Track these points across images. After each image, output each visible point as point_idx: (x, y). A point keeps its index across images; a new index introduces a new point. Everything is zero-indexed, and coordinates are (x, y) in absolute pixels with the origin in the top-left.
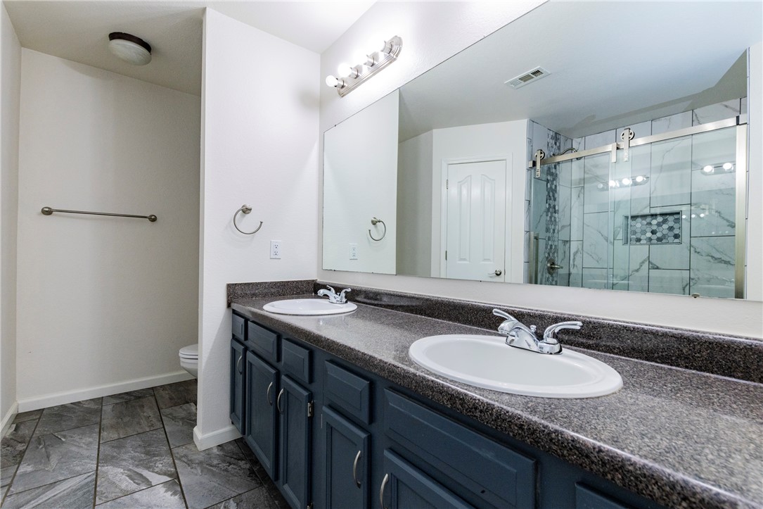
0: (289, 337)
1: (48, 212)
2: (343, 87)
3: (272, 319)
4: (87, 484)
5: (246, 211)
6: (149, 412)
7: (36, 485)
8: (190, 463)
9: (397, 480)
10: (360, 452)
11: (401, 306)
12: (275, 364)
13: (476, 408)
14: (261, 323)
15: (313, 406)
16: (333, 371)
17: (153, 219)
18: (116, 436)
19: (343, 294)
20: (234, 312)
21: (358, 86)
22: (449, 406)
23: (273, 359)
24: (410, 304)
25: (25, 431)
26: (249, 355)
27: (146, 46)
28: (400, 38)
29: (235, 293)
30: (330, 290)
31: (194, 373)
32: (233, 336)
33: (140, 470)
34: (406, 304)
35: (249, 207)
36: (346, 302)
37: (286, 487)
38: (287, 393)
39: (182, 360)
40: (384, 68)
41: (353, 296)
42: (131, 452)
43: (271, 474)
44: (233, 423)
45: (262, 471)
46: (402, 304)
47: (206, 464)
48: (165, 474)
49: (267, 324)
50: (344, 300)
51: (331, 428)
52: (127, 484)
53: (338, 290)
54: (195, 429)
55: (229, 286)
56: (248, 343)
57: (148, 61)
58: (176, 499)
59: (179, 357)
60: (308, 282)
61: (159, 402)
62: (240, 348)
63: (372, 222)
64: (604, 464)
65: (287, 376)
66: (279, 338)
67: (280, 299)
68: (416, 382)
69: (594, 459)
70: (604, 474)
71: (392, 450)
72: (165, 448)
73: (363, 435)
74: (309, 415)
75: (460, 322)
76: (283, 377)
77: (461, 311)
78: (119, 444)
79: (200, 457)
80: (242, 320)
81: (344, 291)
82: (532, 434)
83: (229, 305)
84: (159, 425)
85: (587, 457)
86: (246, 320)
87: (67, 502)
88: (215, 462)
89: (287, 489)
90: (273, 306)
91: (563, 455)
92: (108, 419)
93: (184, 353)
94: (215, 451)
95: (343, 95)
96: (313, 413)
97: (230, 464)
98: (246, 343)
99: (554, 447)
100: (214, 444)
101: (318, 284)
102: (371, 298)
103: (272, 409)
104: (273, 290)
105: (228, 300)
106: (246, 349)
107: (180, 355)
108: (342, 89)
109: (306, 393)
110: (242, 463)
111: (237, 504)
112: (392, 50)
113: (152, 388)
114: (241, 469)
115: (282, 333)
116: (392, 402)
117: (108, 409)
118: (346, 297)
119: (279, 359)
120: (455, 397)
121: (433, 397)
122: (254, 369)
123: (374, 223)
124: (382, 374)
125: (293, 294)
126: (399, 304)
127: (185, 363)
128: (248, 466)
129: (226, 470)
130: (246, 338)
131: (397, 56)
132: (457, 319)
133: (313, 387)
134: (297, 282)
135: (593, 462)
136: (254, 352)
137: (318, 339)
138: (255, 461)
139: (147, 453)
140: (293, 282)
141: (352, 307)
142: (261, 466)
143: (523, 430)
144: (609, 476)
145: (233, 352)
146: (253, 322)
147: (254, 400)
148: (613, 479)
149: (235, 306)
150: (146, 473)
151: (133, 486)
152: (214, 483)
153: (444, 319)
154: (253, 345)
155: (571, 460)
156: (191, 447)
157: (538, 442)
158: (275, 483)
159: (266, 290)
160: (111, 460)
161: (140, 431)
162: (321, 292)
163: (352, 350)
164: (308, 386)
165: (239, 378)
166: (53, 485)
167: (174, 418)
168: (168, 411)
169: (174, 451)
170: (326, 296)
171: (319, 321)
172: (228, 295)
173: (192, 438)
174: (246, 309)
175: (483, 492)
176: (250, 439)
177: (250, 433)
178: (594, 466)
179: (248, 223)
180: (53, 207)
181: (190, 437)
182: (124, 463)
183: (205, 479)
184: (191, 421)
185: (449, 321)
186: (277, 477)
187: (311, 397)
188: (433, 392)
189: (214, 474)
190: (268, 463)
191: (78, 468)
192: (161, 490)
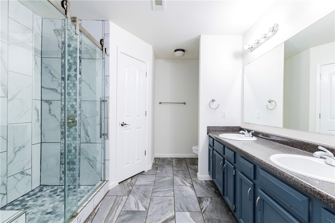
0: (228, 147)
1: (160, 103)
2: (252, 48)
3: (222, 140)
4: (171, 180)
5: (213, 101)
6: (184, 165)
7: (161, 176)
8: (196, 183)
9: (263, 200)
10: (250, 188)
11: (278, 141)
12: (223, 155)
13: (287, 177)
14: (218, 141)
15: (235, 171)
16: (242, 160)
17: (185, 103)
18: (176, 169)
19: (251, 133)
20: (209, 136)
21: (259, 46)
22: (279, 176)
23: (222, 154)
24: (282, 140)
25: (157, 162)
26: (215, 152)
27: (183, 51)
28: (278, 24)
29: (210, 130)
30: (245, 131)
31: (197, 155)
32: (209, 144)
33: (183, 181)
34: (280, 140)
35: (214, 100)
36: (252, 137)
37: (227, 198)
38: (227, 166)
39: (193, 150)
40: (271, 37)
41: (256, 134)
42: (180, 174)
43: (222, 193)
44: (209, 174)
45: (219, 192)
46: (278, 140)
47: (201, 184)
48: (190, 184)
49: (220, 142)
50: (251, 136)
51: (241, 180)
52: (180, 183)
53: (249, 131)
54: (198, 173)
55: (208, 127)
56: (214, 147)
57: (184, 55)
58: (193, 191)
59: (192, 149)
60: (237, 127)
61: (187, 163)
62: (211, 149)
63: (269, 101)
64: (328, 200)
65: (227, 160)
66: (224, 146)
67: (226, 133)
68: (268, 167)
69: (325, 198)
70: (328, 203)
71: (262, 190)
72: (189, 177)
73: (252, 183)
74: (234, 174)
75: (307, 151)
76: (226, 160)
77: (307, 146)
78: (178, 172)
79: (199, 182)
80: (212, 139)
81: (251, 132)
82: (305, 188)
83: (208, 134)
84: (187, 170)
85: (323, 197)
86: (213, 139)
87: (168, 182)
88: (204, 185)
89: (227, 199)
90: (223, 135)
91: (315, 196)
92: (174, 164)
93: (194, 148)
94: (204, 182)
95: (252, 51)
96: (235, 173)
97: (209, 187)
98: (213, 147)
99: (312, 193)
100: (203, 180)
101: (241, 128)
102: (264, 136)
103: (222, 171)
104: (223, 129)
105: (207, 132)
106: (213, 149)
107: (193, 149)
108: (252, 49)
109: (233, 167)
110: (212, 188)
111: (211, 200)
112: (274, 30)
113: (185, 158)
114: (212, 190)
115: (225, 146)
116: (261, 172)
117: (174, 161)
118: (252, 135)
119: (224, 154)
120: (281, 173)
121: (274, 172)
122: (216, 157)
123: (270, 102)
124: (257, 162)
125: (231, 131)
126: (277, 139)
127: (195, 152)
128: (214, 190)
129: (207, 188)
130: (213, 146)
131: (276, 32)
132: (305, 149)
133: (236, 165)
134: (232, 127)
135: (324, 199)
136: (216, 151)
137: (237, 148)
138: (217, 189)
139: (185, 176)
140: (231, 127)
141: (255, 138)
142: (219, 191)
143: (302, 186)
144: (329, 204)
145: (209, 150)
146: (216, 140)
147: (216, 167)
148: (330, 206)
149: (210, 134)
150: (185, 182)
151: (182, 184)
152: (204, 191)
153: (299, 148)
154: (216, 148)
155: (317, 198)
156: (196, 178)
157: (307, 191)
158: (223, 196)
159: (221, 129)
160: (176, 175)
161: (182, 170)
162: (241, 132)
163: (248, 153)
164: (234, 164)
165: (211, 159)
166: (164, 177)
167: (191, 169)
168: (190, 166)
169: (192, 178)
170: (243, 134)
171: (240, 142)
172: (208, 130)
173: (197, 176)
174: (214, 136)
175: (291, 207)
176: (215, 180)
177: (215, 178)
178: (325, 201)
179: (214, 105)
180: (162, 102)
181: (196, 175)
182: (179, 177)
183: (201, 189)
184: (196, 171)
185: (301, 150)
186: (224, 195)
187: (235, 168)
188: (274, 170)
189: (203, 188)
190: (221, 189)
191: (169, 175)
192: (189, 188)
